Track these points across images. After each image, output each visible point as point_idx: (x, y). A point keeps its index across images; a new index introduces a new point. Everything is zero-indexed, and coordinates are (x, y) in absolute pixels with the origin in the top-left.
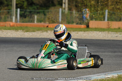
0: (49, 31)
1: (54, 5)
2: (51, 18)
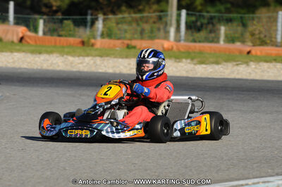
0: (252, 63)
2: (257, 32)
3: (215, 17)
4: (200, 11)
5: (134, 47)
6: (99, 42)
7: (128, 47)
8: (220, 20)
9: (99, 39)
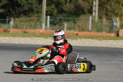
0: (78, 39)
1: (84, 13)
3: (62, 19)
4: (56, 16)
5: (27, 32)
6: (12, 30)
7: (25, 32)
8: (65, 20)
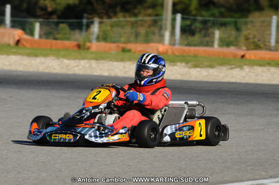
0: (245, 67)
1: (260, 8)
2: (251, 36)
3: (209, 21)
4: (195, 16)
5: (129, 51)
6: (95, 45)
7: (124, 50)
8: (215, 24)
9: (94, 42)
